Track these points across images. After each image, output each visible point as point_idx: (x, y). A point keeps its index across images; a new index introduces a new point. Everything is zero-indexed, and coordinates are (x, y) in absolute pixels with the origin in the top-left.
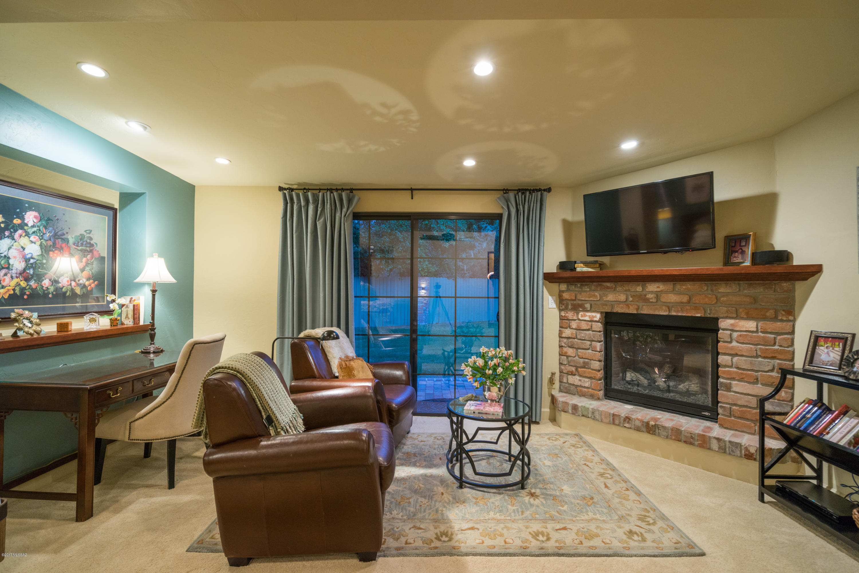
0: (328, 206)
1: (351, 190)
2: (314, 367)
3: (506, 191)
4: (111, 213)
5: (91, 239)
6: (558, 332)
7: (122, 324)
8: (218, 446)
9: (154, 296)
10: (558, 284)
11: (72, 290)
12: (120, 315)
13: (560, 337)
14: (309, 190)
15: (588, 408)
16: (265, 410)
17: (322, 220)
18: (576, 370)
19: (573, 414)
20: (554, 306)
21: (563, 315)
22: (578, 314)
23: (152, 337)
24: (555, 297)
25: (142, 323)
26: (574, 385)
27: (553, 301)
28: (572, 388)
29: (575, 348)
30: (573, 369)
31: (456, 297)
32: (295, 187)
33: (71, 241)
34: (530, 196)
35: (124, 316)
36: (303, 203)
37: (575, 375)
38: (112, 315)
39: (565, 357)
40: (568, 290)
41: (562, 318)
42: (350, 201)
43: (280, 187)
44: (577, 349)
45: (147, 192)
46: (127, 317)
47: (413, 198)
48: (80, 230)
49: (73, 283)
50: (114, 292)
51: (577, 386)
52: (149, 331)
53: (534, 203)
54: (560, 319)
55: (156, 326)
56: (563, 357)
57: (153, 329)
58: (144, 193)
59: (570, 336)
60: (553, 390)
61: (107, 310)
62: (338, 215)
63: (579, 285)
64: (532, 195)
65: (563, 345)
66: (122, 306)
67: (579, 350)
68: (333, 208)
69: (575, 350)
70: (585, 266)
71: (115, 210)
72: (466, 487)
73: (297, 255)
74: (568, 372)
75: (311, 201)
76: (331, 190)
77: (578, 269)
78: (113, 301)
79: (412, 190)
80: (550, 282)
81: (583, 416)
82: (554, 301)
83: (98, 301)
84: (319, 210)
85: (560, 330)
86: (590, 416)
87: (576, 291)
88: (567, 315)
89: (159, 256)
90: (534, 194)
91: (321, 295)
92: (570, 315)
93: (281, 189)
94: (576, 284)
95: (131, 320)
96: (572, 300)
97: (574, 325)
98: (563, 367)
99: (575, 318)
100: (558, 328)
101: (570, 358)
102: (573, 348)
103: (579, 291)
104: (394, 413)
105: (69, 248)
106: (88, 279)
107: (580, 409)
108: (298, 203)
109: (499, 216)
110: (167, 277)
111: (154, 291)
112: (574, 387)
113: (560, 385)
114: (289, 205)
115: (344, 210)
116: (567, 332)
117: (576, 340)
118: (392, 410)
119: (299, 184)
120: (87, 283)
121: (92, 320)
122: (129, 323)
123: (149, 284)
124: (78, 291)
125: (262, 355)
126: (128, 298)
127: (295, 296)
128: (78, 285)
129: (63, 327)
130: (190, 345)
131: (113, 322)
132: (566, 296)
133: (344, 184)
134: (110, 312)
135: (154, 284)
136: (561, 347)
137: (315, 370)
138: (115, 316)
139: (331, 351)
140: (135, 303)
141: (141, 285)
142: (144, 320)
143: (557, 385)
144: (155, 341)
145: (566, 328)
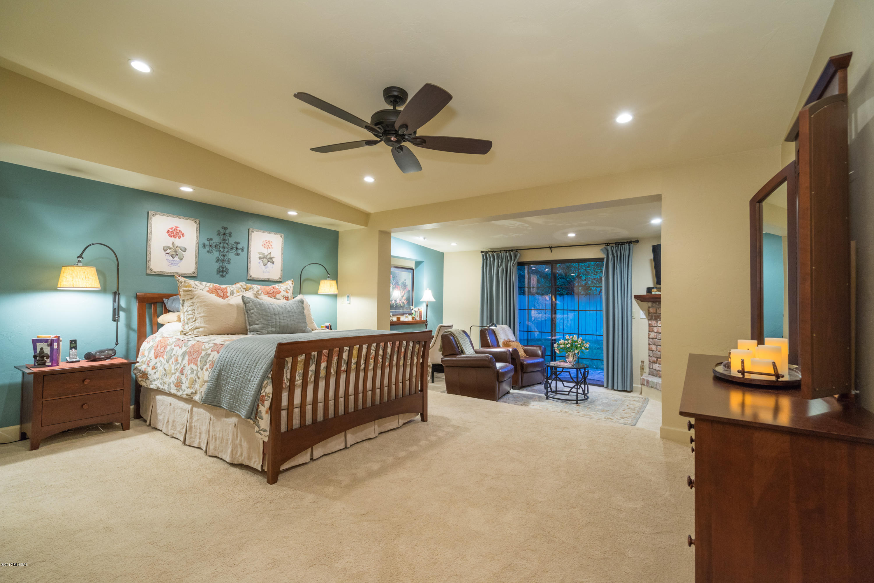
0: (504, 260)
1: (517, 250)
2: (490, 342)
3: (607, 244)
4: (412, 271)
5: (406, 283)
6: (648, 334)
7: (416, 319)
8: (445, 356)
9: (427, 307)
10: (647, 302)
11: (400, 304)
12: (415, 315)
13: (649, 338)
14: (495, 252)
15: (654, 382)
16: (461, 347)
17: (501, 267)
18: (657, 360)
19: (647, 386)
20: (644, 317)
21: (650, 323)
22: (657, 322)
23: (426, 325)
24: (645, 311)
25: (422, 319)
26: (655, 370)
27: (643, 314)
28: (655, 372)
29: (656, 345)
30: (655, 359)
31: (578, 310)
32: (489, 250)
33: (400, 284)
34: (622, 247)
35: (416, 316)
36: (492, 260)
37: (656, 363)
38: (412, 315)
39: (651, 351)
40: (652, 307)
41: (650, 326)
42: (515, 256)
43: (481, 251)
44: (657, 345)
45: (425, 261)
46: (417, 316)
47: (552, 251)
48: (402, 280)
49: (401, 302)
50: (413, 306)
51: (657, 371)
52: (426, 323)
53: (624, 251)
54: (649, 326)
55: (428, 321)
56: (650, 351)
57: (427, 322)
58: (423, 261)
59: (653, 337)
60: (644, 373)
61: (411, 313)
62: (509, 264)
63: (658, 303)
64: (623, 246)
65: (650, 343)
66: (416, 311)
67: (658, 347)
68: (507, 261)
69: (656, 346)
70: (658, 291)
71: (413, 269)
72: (549, 399)
73: (489, 286)
74: (653, 361)
75: (496, 258)
76: (506, 251)
77: (653, 293)
78: (413, 309)
79: (551, 248)
80: (641, 301)
81: (652, 387)
82: (645, 314)
83: (407, 309)
84: (500, 262)
85: (649, 333)
86: (655, 387)
87: (656, 307)
88: (652, 323)
89: (429, 290)
90: (624, 245)
91: (501, 308)
92: (653, 323)
93: (482, 252)
94: (656, 303)
95: (419, 318)
96: (654, 313)
97: (655, 329)
98: (650, 358)
99: (656, 325)
100: (648, 332)
101: (654, 352)
102: (655, 345)
103: (658, 307)
104: (524, 366)
105: (399, 287)
106: (405, 300)
107: (650, 383)
108: (489, 259)
109: (602, 259)
110: (432, 299)
111: (427, 305)
112: (656, 371)
113: (649, 370)
114: (485, 261)
115: (512, 262)
116: (652, 335)
117: (657, 340)
118: (523, 365)
119: (491, 249)
120: (404, 302)
121: (407, 317)
122: (418, 319)
123: (425, 302)
124: (402, 305)
125: (464, 332)
126: (418, 308)
127: (488, 308)
128: (402, 302)
129: (398, 319)
130: (439, 327)
131: (413, 318)
132: (651, 310)
133: (513, 247)
134: (411, 314)
135: (427, 302)
136: (649, 344)
137: (490, 343)
138: (413, 316)
139: (499, 335)
140: (420, 310)
141: (423, 302)
142: (424, 318)
143: (647, 370)
144: (427, 327)
145: (652, 332)
